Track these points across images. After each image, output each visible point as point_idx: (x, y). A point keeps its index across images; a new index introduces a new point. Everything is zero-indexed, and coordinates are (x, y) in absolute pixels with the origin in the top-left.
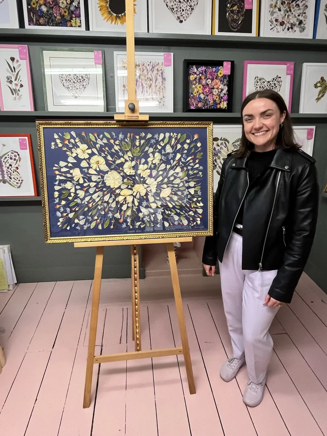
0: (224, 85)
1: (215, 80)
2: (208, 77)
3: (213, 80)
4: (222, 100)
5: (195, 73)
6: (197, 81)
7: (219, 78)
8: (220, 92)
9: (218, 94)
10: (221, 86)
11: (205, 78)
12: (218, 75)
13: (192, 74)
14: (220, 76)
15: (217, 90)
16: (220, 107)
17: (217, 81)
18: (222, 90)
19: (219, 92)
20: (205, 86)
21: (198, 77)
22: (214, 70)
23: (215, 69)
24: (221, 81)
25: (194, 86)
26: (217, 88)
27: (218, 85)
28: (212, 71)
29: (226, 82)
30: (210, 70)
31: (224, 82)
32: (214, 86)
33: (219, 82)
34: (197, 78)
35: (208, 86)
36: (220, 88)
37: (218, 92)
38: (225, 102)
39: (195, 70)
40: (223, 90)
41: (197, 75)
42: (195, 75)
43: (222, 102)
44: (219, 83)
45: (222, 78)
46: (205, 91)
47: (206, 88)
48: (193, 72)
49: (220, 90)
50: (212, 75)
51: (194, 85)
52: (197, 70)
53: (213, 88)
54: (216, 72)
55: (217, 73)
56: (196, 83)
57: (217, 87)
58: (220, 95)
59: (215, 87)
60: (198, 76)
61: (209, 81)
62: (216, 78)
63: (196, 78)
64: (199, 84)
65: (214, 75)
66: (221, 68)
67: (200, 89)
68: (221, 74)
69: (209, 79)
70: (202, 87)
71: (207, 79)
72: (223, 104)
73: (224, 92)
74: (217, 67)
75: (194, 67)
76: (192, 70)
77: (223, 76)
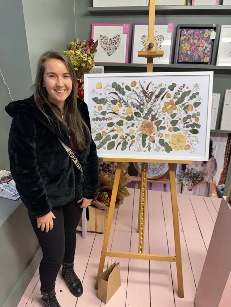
0: (208, 44)
1: (200, 40)
2: (195, 38)
4: (206, 56)
5: (185, 35)
7: (205, 38)
9: (203, 51)
10: (206, 45)
11: (193, 39)
12: (204, 36)
13: (183, 36)
14: (206, 37)
15: (202, 48)
16: (204, 61)
17: (203, 41)
18: (206, 48)
19: (203, 49)
20: (192, 45)
22: (200, 33)
23: (202, 32)
24: (207, 41)
25: (183, 45)
28: (199, 33)
29: (210, 42)
30: (197, 32)
32: (200, 44)
33: (204, 41)
35: (195, 45)
36: (205, 46)
39: (185, 32)
40: (207, 48)
41: (186, 36)
42: (185, 37)
43: (206, 57)
44: (204, 42)
45: (207, 39)
46: (192, 48)
47: (193, 46)
48: (183, 34)
49: (205, 48)
50: (198, 36)
52: (187, 32)
53: (199, 46)
54: (203, 34)
56: (185, 42)
58: (204, 51)
59: (200, 45)
60: (187, 37)
61: (196, 41)
62: (202, 39)
63: (185, 39)
64: (187, 43)
65: (200, 36)
66: (207, 30)
67: (188, 47)
68: (206, 35)
69: (196, 39)
70: (189, 45)
71: (195, 39)
72: (206, 59)
73: (207, 49)
74: (204, 30)
75: (185, 30)
76: (182, 32)
77: (208, 37)
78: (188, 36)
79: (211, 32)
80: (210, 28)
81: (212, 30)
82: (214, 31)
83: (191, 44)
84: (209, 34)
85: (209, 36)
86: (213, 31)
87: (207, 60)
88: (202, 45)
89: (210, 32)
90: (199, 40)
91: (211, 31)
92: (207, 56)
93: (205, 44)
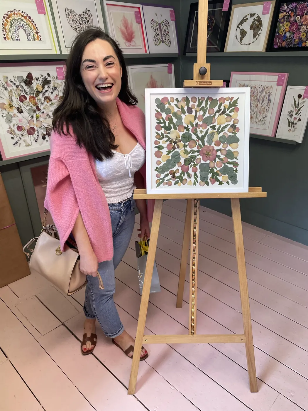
1: (304, 16)
2: (297, 14)
5: (285, 11)
6: (286, 19)
9: (306, 31)
11: (294, 15)
13: (282, 13)
15: (305, 27)
17: (307, 17)
19: (307, 28)
20: (293, 24)
23: (307, 4)
25: (281, 25)
28: (304, 6)
30: (302, 5)
32: (303, 22)
34: (286, 16)
35: (297, 24)
39: (286, 8)
42: (285, 13)
46: (292, 28)
47: (294, 26)
48: (283, 10)
50: (302, 11)
51: (282, 23)
52: (288, 7)
53: (302, 25)
56: (284, 21)
59: (303, 24)
61: (298, 18)
62: (306, 14)
63: (284, 16)
64: (286, 22)
65: (305, 10)
67: (287, 27)
69: (299, 15)
70: (289, 25)
71: (297, 16)
75: (285, 4)
76: (282, 8)
78: (288, 12)
83: (291, 23)
88: (305, 22)
90: (302, 16)
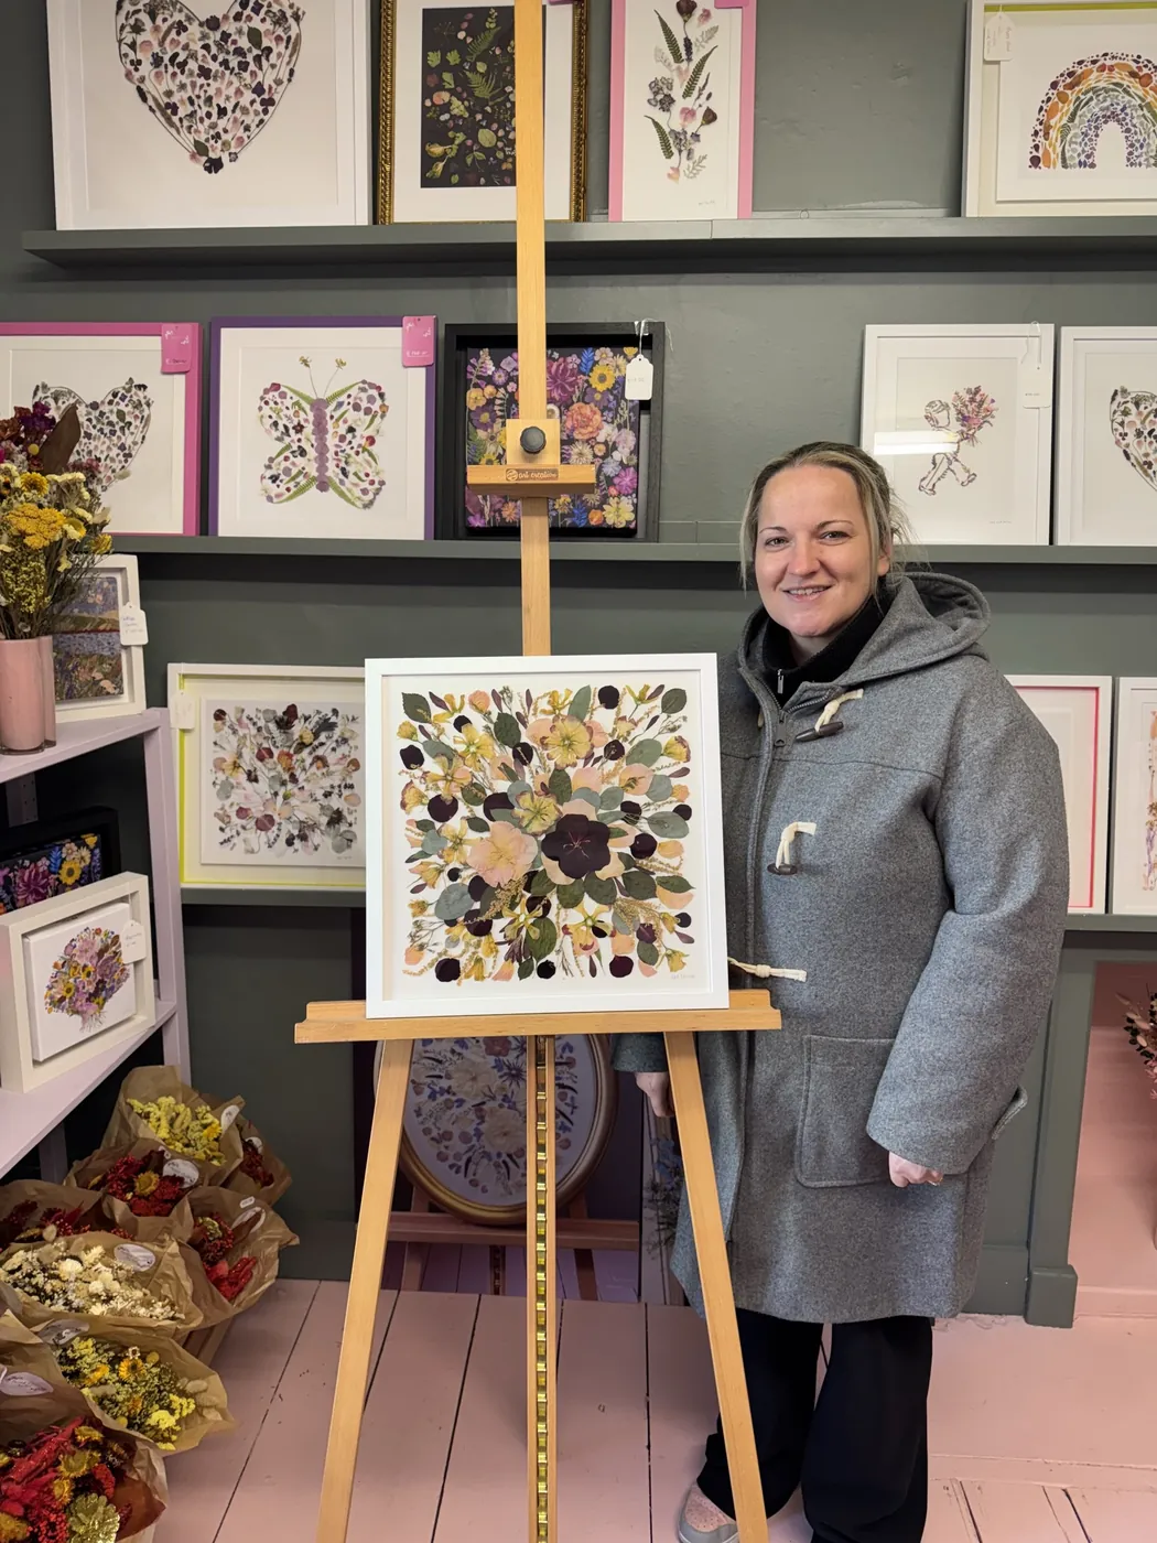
0: (620, 427)
1: (575, 406)
3: (567, 407)
4: (613, 491)
5: (489, 380)
6: (499, 413)
7: (598, 396)
8: (600, 457)
9: (594, 463)
10: (607, 432)
12: (590, 386)
13: (476, 386)
14: (601, 387)
15: (587, 450)
16: (605, 521)
17: (587, 410)
18: (611, 448)
19: (595, 456)
21: (500, 395)
22: (570, 366)
23: (578, 361)
24: (610, 410)
25: (481, 434)
26: (587, 441)
27: (590, 429)
28: (565, 370)
29: (626, 416)
30: (554, 366)
31: (617, 412)
32: (573, 429)
33: (595, 413)
34: (498, 402)
36: (601, 438)
37: (590, 457)
38: (623, 498)
39: (490, 368)
40: (615, 448)
41: (497, 387)
42: (490, 389)
43: (612, 501)
44: (598, 417)
45: (611, 398)
48: (479, 377)
49: (603, 447)
50: (561, 388)
51: (485, 426)
52: (497, 366)
53: (572, 441)
54: (584, 374)
55: (585, 378)
56: (494, 421)
57: (586, 437)
58: (601, 468)
59: (576, 435)
60: (502, 390)
61: (551, 411)
62: (582, 399)
63: (490, 402)
65: (572, 384)
66: (603, 354)
68: (602, 379)
72: (618, 509)
73: (617, 455)
74: (587, 353)
75: (484, 353)
76: (474, 367)
77: (614, 388)
78: (505, 386)
79: (629, 361)
80: (620, 340)
81: (629, 351)
82: (640, 356)
84: (617, 374)
85: (620, 384)
86: (635, 355)
87: (619, 512)
88: (583, 431)
89: (621, 360)
91: (625, 356)
92: (619, 496)
93: (599, 429)
